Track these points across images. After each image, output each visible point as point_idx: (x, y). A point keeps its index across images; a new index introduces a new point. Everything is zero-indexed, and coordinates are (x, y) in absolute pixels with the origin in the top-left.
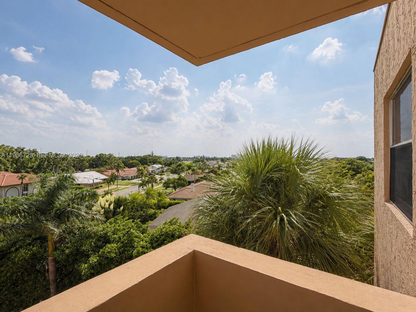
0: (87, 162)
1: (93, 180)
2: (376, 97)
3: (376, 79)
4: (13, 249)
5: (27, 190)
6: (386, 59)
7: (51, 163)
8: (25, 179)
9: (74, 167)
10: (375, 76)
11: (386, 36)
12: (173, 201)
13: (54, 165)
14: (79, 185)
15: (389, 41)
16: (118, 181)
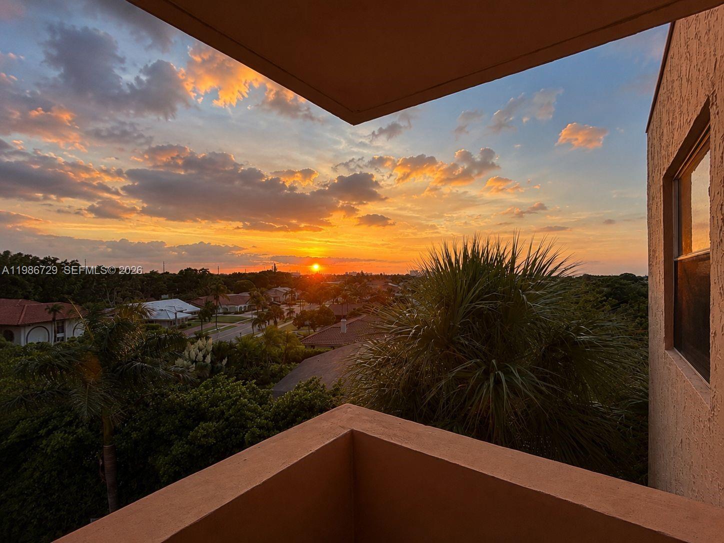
0: (165, 283)
1: (176, 314)
2: (650, 174)
3: (650, 145)
4: (42, 432)
5: (63, 331)
6: (668, 112)
7: (104, 284)
8: (59, 312)
9: (142, 290)
10: (649, 139)
11: (669, 74)
12: (310, 350)
13: (108, 287)
14: (152, 321)
15: (673, 81)
16: (218, 315)
